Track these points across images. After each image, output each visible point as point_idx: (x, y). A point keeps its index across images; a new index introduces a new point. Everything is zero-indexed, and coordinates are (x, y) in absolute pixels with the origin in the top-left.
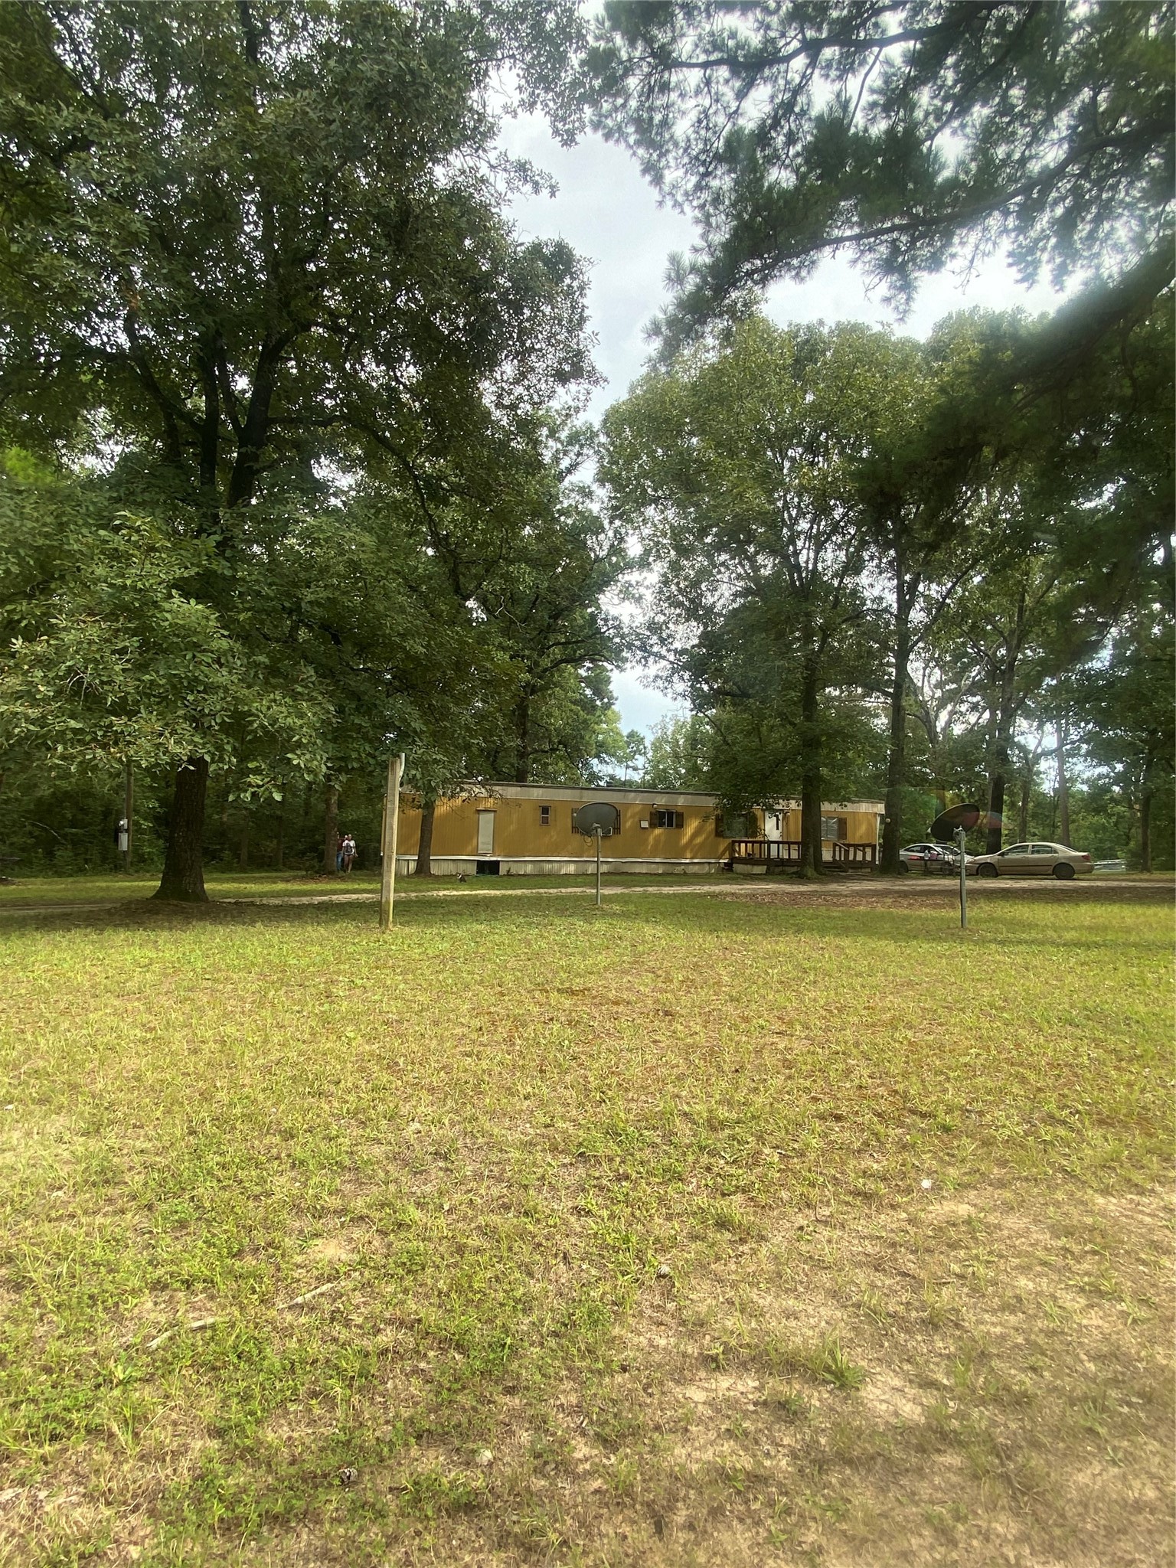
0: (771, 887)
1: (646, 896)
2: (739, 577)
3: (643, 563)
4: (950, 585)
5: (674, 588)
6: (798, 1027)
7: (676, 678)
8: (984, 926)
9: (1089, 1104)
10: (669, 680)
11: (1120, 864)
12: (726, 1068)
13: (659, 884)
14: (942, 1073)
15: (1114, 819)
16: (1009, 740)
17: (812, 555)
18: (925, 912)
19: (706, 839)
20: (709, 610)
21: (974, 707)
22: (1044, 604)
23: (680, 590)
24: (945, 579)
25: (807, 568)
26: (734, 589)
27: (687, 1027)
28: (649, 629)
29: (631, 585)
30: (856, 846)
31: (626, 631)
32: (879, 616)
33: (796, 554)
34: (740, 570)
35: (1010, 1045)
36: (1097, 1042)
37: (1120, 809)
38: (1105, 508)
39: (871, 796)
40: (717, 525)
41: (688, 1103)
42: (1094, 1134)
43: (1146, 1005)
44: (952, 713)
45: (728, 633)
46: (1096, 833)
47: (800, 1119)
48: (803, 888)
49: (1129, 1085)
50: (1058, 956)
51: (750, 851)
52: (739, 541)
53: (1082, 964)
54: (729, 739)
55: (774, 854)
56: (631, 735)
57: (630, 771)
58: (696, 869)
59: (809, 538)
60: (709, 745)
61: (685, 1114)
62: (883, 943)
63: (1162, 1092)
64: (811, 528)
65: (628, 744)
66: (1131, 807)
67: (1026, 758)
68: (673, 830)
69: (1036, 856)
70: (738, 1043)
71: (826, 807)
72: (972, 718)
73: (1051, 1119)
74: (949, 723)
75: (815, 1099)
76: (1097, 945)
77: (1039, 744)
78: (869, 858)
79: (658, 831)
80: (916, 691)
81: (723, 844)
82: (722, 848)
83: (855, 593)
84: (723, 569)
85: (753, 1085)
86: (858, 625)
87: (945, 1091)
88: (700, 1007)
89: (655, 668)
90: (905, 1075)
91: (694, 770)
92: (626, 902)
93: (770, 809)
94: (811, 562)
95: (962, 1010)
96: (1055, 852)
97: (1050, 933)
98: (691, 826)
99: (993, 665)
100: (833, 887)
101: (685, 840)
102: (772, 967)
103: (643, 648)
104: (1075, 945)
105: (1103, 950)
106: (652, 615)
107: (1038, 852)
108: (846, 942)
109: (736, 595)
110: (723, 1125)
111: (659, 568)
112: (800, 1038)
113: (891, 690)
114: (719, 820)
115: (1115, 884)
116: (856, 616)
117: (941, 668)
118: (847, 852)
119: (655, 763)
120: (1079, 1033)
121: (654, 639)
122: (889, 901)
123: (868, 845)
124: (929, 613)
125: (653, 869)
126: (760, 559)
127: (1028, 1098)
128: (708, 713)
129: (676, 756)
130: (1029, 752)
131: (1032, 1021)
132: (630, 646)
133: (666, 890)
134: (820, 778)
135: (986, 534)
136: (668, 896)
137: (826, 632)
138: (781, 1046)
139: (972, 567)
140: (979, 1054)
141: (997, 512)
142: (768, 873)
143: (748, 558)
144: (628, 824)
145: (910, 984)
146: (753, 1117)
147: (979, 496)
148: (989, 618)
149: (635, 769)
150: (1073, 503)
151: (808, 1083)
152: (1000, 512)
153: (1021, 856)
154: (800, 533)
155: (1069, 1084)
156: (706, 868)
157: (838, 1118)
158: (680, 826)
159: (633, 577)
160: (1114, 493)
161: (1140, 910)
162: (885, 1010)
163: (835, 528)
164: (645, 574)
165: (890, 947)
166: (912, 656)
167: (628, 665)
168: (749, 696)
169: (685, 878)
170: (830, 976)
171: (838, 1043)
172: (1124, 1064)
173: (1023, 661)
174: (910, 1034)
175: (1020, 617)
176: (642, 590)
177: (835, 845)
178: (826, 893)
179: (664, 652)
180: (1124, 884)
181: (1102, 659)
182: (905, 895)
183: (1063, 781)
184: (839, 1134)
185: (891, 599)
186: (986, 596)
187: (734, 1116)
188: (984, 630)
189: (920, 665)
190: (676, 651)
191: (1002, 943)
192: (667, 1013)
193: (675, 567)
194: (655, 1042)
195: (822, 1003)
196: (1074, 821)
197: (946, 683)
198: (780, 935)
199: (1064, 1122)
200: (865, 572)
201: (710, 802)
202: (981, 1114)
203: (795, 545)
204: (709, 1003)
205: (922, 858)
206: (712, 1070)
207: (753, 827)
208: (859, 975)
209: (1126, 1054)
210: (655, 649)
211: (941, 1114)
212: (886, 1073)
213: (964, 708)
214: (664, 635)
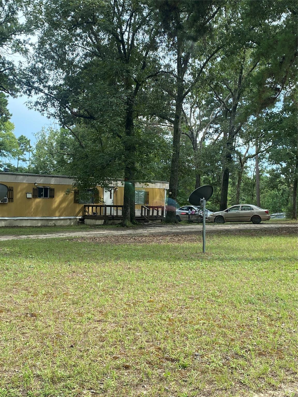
0: (106, 232)
1: (28, 241)
2: (88, 44)
3: (28, 30)
4: (205, 61)
5: (47, 46)
6: (110, 316)
7: (49, 104)
8: (214, 251)
9: (255, 345)
10: (44, 105)
11: (283, 215)
12: (65, 346)
13: (37, 233)
14: (185, 335)
15: (281, 191)
16: (233, 149)
17: (131, 35)
18: (186, 244)
19: (68, 205)
20: (71, 63)
21: (216, 131)
22: (251, 75)
23: (52, 49)
24: (202, 57)
25: (128, 43)
26: (85, 51)
27: (45, 323)
28: (32, 71)
29: (20, 42)
30: (153, 208)
31: (17, 71)
32: (167, 76)
33: (122, 34)
34: (89, 40)
35: (220, 316)
36: (262, 312)
37: (283, 186)
38: (281, 26)
39: (162, 179)
40: (74, 11)
41: (40, 369)
42: (256, 361)
43: (286, 290)
44: (206, 133)
45: (83, 78)
46: (273, 199)
47: (105, 371)
48: (123, 233)
49: (275, 333)
50: (248, 265)
51: (94, 211)
52: (88, 22)
53: (259, 270)
54: (83, 143)
55: (108, 213)
56: (22, 138)
57: (20, 162)
58: (62, 223)
59: (129, 25)
60: (71, 147)
61: (38, 376)
62: (163, 263)
63: (289, 336)
64: (131, 19)
65: (19, 144)
66: (289, 186)
67: (240, 159)
68: (48, 199)
69: (243, 211)
70: (74, 330)
71: (138, 185)
72: (215, 137)
73: (237, 355)
74: (203, 139)
75: (115, 358)
76: (267, 259)
77: (247, 151)
78: (160, 214)
79: (38, 200)
80: (187, 120)
81: (79, 207)
82: (78, 210)
83: (155, 61)
84: (79, 38)
85: (81, 354)
86: (157, 80)
87: (185, 345)
88: (54, 309)
89: (35, 97)
90: (165, 339)
91: (62, 162)
92: (14, 246)
93: (106, 186)
94: (130, 39)
95: (198, 299)
96: (253, 209)
97: (247, 254)
98: (59, 197)
99: (226, 108)
100: (140, 231)
101: (55, 205)
102: (99, 281)
103: (28, 84)
104: (257, 260)
105: (269, 262)
106: (34, 63)
107: (244, 209)
108: (142, 264)
109: (86, 55)
110: (61, 379)
111: (38, 33)
112: (110, 323)
113: (173, 119)
114: (76, 193)
115: (280, 226)
116: (155, 75)
117: (200, 108)
118: (148, 211)
119: (38, 157)
120: (253, 307)
121: (35, 79)
122: (168, 238)
123: (160, 207)
124: (194, 77)
125: (35, 223)
126: (101, 34)
127: (226, 345)
128: (71, 127)
129: (51, 153)
130: (242, 156)
131: (232, 303)
132: (19, 82)
133: (42, 237)
134: (134, 169)
135: (224, 34)
136: (42, 241)
137: (139, 83)
138: (99, 329)
139: (216, 52)
140: (204, 323)
141: (230, 22)
142: (105, 224)
143: (93, 33)
144: (18, 196)
145: (174, 286)
146: (79, 373)
147: (221, 11)
148: (225, 81)
149: (24, 160)
150: (267, 21)
151: (112, 350)
152: (232, 22)
153: (237, 211)
154: (124, 21)
155: (247, 336)
156: (68, 222)
157: (127, 367)
158: (52, 196)
159: (22, 37)
160: (286, 18)
161: (289, 239)
162: (158, 302)
163: (144, 21)
164: (30, 36)
165: (165, 265)
166: (184, 101)
167: (18, 94)
168: (94, 119)
169: (55, 228)
170: (132, 284)
171: (131, 323)
172: (273, 322)
173: (241, 106)
174: (170, 315)
175: (240, 82)
176: (28, 46)
177: (142, 207)
178: (135, 235)
179: (41, 87)
180: (284, 226)
181: (278, 107)
182: (177, 234)
183: (258, 171)
184: (127, 376)
185: (174, 66)
186: (223, 69)
187: (67, 373)
188: (221, 88)
189: (188, 106)
190: (49, 87)
191: (222, 260)
192: (33, 315)
193: (48, 34)
194: (23, 333)
195: (125, 300)
196: (262, 193)
197: (203, 116)
198: (106, 261)
199: (242, 356)
200: (160, 49)
201: (71, 182)
202: (202, 356)
203: (121, 29)
204: (58, 307)
205: (187, 214)
206: (57, 348)
207: (96, 197)
208: (148, 282)
209: (275, 317)
210: (36, 85)
211: (182, 359)
212: (156, 339)
213: (211, 131)
214: (42, 77)
